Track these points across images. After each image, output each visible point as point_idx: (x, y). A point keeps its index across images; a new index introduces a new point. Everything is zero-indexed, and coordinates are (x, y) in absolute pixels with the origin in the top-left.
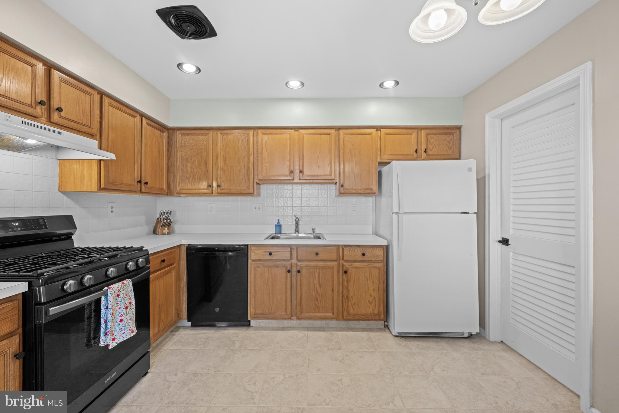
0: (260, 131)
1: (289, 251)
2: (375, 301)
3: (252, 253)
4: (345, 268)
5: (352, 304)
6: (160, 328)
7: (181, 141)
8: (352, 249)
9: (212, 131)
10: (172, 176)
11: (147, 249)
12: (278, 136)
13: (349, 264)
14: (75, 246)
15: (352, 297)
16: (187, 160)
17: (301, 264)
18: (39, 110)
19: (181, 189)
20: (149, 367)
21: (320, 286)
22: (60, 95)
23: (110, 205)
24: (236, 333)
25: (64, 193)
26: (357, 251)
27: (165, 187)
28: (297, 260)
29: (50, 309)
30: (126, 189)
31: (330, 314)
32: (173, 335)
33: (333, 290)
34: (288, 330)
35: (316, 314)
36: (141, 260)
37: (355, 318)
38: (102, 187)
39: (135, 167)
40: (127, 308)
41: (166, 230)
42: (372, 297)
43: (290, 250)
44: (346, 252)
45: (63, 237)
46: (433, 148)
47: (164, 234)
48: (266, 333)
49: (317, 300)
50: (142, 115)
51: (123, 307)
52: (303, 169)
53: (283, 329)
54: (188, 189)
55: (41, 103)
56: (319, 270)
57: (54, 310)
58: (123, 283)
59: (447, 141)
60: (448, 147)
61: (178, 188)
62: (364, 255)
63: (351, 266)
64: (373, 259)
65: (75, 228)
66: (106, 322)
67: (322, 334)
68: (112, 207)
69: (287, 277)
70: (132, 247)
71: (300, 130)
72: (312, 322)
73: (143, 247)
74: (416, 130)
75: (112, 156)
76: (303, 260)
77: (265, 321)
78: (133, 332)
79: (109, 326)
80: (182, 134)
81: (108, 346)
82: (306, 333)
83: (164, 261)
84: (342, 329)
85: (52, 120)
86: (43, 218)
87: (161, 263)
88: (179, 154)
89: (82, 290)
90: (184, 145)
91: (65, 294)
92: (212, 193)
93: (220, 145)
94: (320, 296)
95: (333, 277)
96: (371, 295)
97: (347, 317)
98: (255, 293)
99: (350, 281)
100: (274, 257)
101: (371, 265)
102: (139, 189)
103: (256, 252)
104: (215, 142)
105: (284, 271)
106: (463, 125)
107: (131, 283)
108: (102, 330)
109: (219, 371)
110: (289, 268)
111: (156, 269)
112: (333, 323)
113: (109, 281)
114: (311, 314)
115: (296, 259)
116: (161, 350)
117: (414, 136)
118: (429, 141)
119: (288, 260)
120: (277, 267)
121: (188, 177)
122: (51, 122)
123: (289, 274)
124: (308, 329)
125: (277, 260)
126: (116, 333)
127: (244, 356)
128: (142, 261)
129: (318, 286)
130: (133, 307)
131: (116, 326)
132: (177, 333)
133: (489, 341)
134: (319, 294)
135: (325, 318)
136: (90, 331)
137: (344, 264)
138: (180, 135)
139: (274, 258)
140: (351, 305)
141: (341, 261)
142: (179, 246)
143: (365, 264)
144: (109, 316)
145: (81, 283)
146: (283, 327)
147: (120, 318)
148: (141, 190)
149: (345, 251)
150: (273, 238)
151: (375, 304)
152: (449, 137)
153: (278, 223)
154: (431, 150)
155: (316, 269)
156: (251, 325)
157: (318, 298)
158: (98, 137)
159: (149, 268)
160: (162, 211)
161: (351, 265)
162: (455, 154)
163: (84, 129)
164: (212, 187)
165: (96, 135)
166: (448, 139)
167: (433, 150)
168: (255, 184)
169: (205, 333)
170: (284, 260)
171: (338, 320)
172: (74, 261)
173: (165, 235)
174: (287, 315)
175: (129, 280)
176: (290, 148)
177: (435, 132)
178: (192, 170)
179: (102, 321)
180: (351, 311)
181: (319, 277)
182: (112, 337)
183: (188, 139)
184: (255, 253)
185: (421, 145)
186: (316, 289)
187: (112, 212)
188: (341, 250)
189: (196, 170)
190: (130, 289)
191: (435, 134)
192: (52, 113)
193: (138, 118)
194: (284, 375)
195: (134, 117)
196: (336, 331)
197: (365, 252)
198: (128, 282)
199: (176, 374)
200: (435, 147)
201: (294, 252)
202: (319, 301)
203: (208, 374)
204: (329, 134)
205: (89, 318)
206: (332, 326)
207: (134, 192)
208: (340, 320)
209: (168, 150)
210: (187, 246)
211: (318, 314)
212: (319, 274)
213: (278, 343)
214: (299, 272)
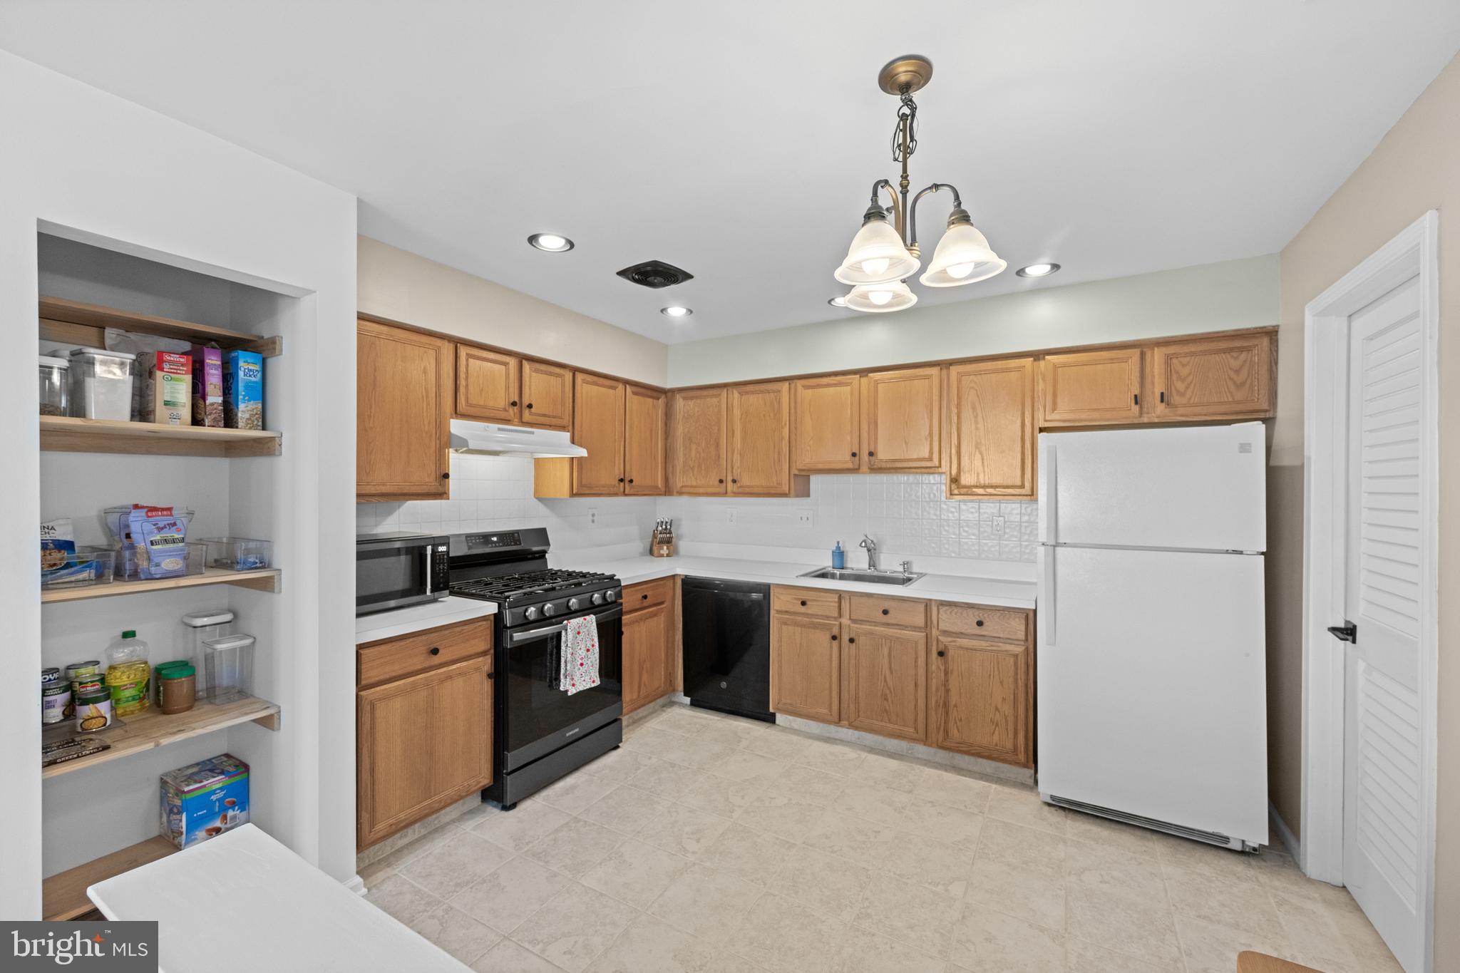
0: (799, 383)
1: (835, 602)
2: (1007, 721)
3: (776, 599)
4: (941, 648)
5: (955, 720)
6: (641, 693)
7: (682, 410)
8: (956, 610)
9: (725, 390)
10: (671, 466)
11: (620, 578)
12: (832, 390)
13: (950, 639)
14: (549, 568)
15: (955, 706)
16: (690, 439)
17: (857, 628)
18: (513, 411)
19: (682, 487)
20: (621, 741)
21: (892, 673)
22: (530, 388)
23: (591, 512)
24: (749, 728)
25: (539, 499)
26: (968, 615)
27: (660, 483)
28: (850, 619)
29: (514, 634)
30: (604, 492)
31: (912, 730)
32: (664, 711)
33: (916, 685)
34: (833, 743)
35: (884, 724)
36: (609, 592)
37: (962, 747)
38: (574, 492)
39: (617, 458)
40: (588, 650)
41: (665, 550)
42: (999, 712)
43: (837, 600)
44: (943, 616)
45: (537, 555)
46: (1187, 388)
47: (662, 556)
48: (795, 738)
49: (886, 699)
50: (626, 382)
51: (584, 649)
52: (876, 448)
53: (828, 740)
54: (692, 487)
55: (514, 404)
56: (891, 642)
57: (518, 636)
58: (585, 619)
59: (1231, 369)
60: (1235, 383)
61: (679, 484)
62: (980, 624)
63: (954, 644)
64: (1001, 636)
65: (548, 544)
66: (566, 662)
67: (893, 764)
68: (593, 515)
69: (831, 647)
70: (603, 574)
71: (871, 375)
72: (880, 738)
73: (615, 576)
74: (1137, 352)
75: (583, 452)
76: (860, 620)
77: (799, 720)
78: (594, 682)
79: (568, 668)
80: (685, 399)
81: (567, 691)
82: (864, 755)
83: (645, 597)
84: (938, 765)
85: (523, 420)
86: (518, 532)
87: (642, 600)
88: (680, 430)
89: (543, 620)
90: (686, 415)
91: (526, 621)
92: (726, 493)
93: (737, 413)
94: (891, 692)
95: (916, 658)
96: (997, 709)
97: (945, 743)
98: (780, 667)
99: (952, 673)
100: (812, 609)
101: (997, 646)
102: (622, 489)
103: (782, 597)
104: (729, 409)
105: (828, 636)
106: (1280, 323)
107: (594, 620)
108: (562, 671)
109: (703, 769)
110: (835, 631)
111: (634, 608)
112: (921, 750)
113: (571, 614)
114: (875, 722)
115: (848, 617)
116: (642, 726)
117: (1133, 364)
118: (1177, 373)
119: (835, 618)
120: (815, 626)
121: (692, 466)
122: (522, 422)
123: (835, 643)
124: (872, 750)
125: (816, 616)
126: (576, 678)
127: (745, 760)
128: (610, 594)
129: (888, 673)
130: (595, 652)
131: (576, 670)
132: (669, 710)
133: (1305, 875)
134: (889, 689)
135: (900, 736)
136: (552, 669)
137: (939, 637)
138: (681, 400)
139: (810, 611)
140: (953, 721)
141: (935, 632)
142: (674, 577)
143: (983, 644)
144: (569, 656)
145: (541, 611)
146: (829, 738)
147: (580, 661)
148: (624, 491)
149: (941, 611)
150: (824, 575)
151: (1007, 729)
152: (1236, 358)
153: (838, 548)
154: (1182, 394)
155: (884, 640)
156: (777, 722)
157: (889, 696)
158: (571, 428)
159: (621, 604)
160: (658, 520)
161: (954, 641)
162: (1256, 400)
163: (554, 421)
164: (725, 482)
165: (568, 426)
166: (1235, 364)
167: (1189, 393)
168: (792, 476)
169: (706, 719)
170: (828, 617)
171: (929, 746)
172: (538, 586)
173: (664, 557)
174: (831, 715)
175: (592, 616)
176: (851, 409)
177: (1193, 350)
178: (698, 455)
179: (563, 660)
180: (954, 732)
181: (890, 656)
182: (572, 682)
183: (691, 407)
184: (779, 598)
185: (1153, 384)
186: (885, 677)
187: (593, 521)
188: (934, 609)
189: (702, 455)
190: (592, 628)
191: (1193, 354)
192: (523, 412)
193: (621, 386)
194: (790, 799)
195: (614, 388)
196: (925, 765)
197: (985, 618)
198: (592, 618)
199: (650, 758)
200: (1192, 385)
201: (845, 605)
202: (890, 700)
203: (688, 768)
204: (928, 377)
205: (551, 655)
206: (920, 756)
207: (616, 494)
208: (931, 746)
209: (666, 425)
210: (684, 577)
211: (888, 725)
212: (890, 649)
213: (805, 757)
214: (852, 641)
